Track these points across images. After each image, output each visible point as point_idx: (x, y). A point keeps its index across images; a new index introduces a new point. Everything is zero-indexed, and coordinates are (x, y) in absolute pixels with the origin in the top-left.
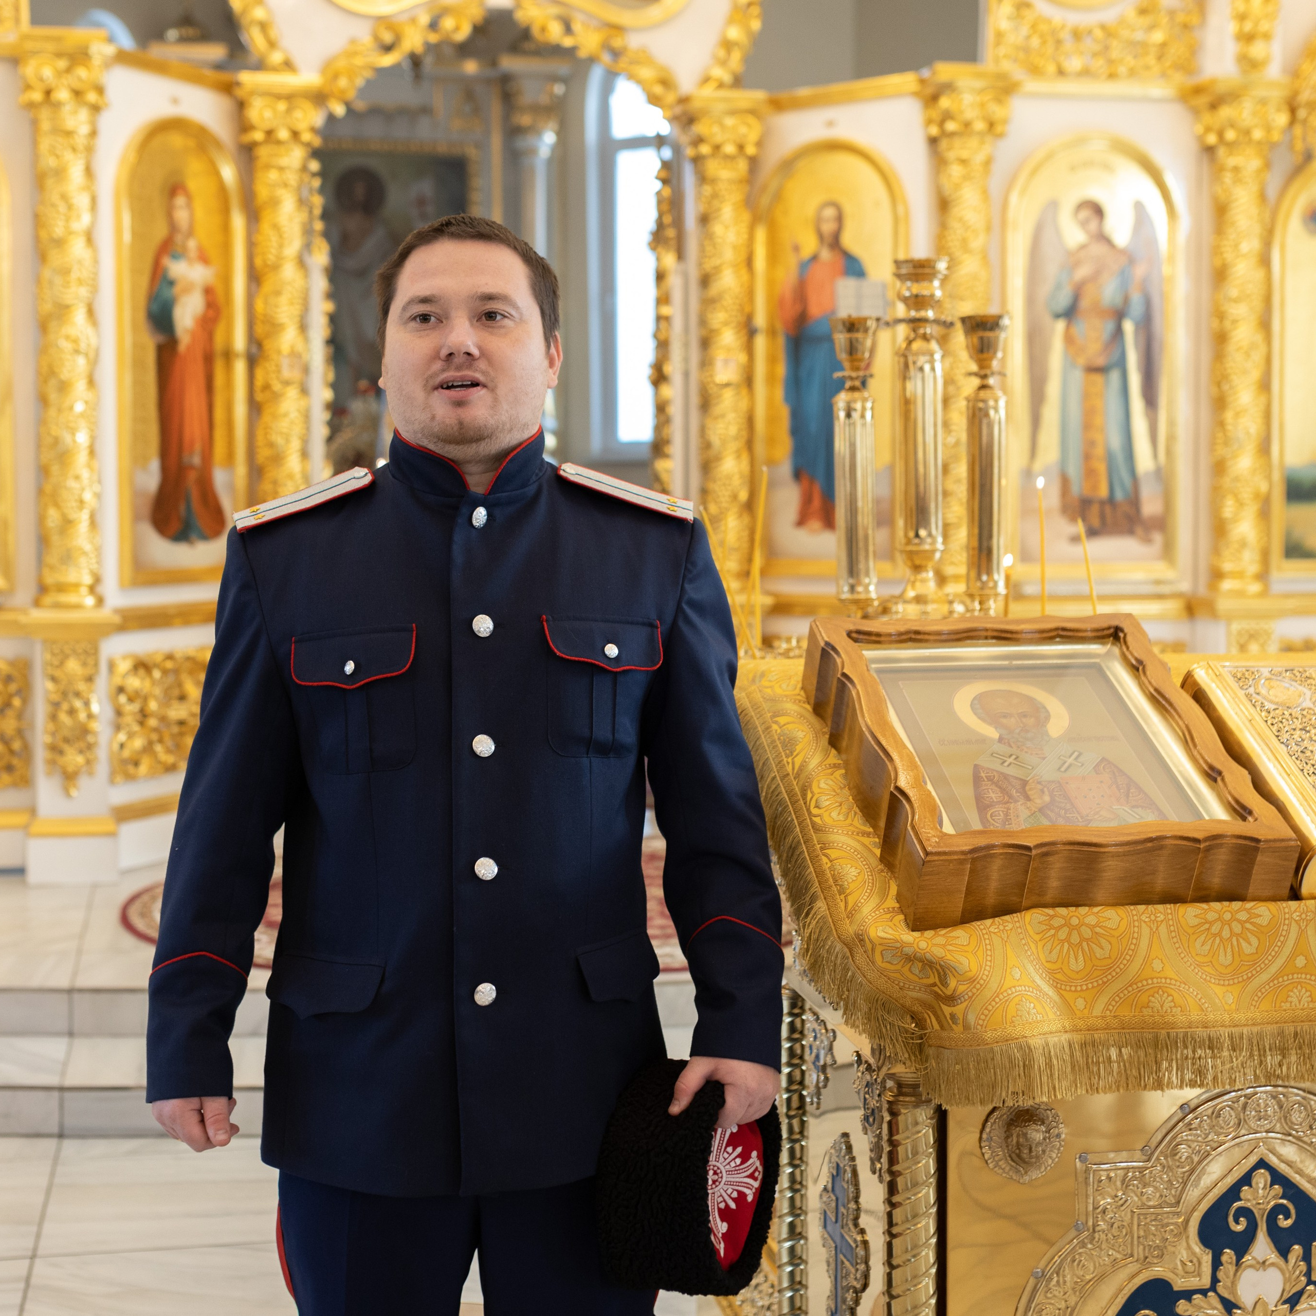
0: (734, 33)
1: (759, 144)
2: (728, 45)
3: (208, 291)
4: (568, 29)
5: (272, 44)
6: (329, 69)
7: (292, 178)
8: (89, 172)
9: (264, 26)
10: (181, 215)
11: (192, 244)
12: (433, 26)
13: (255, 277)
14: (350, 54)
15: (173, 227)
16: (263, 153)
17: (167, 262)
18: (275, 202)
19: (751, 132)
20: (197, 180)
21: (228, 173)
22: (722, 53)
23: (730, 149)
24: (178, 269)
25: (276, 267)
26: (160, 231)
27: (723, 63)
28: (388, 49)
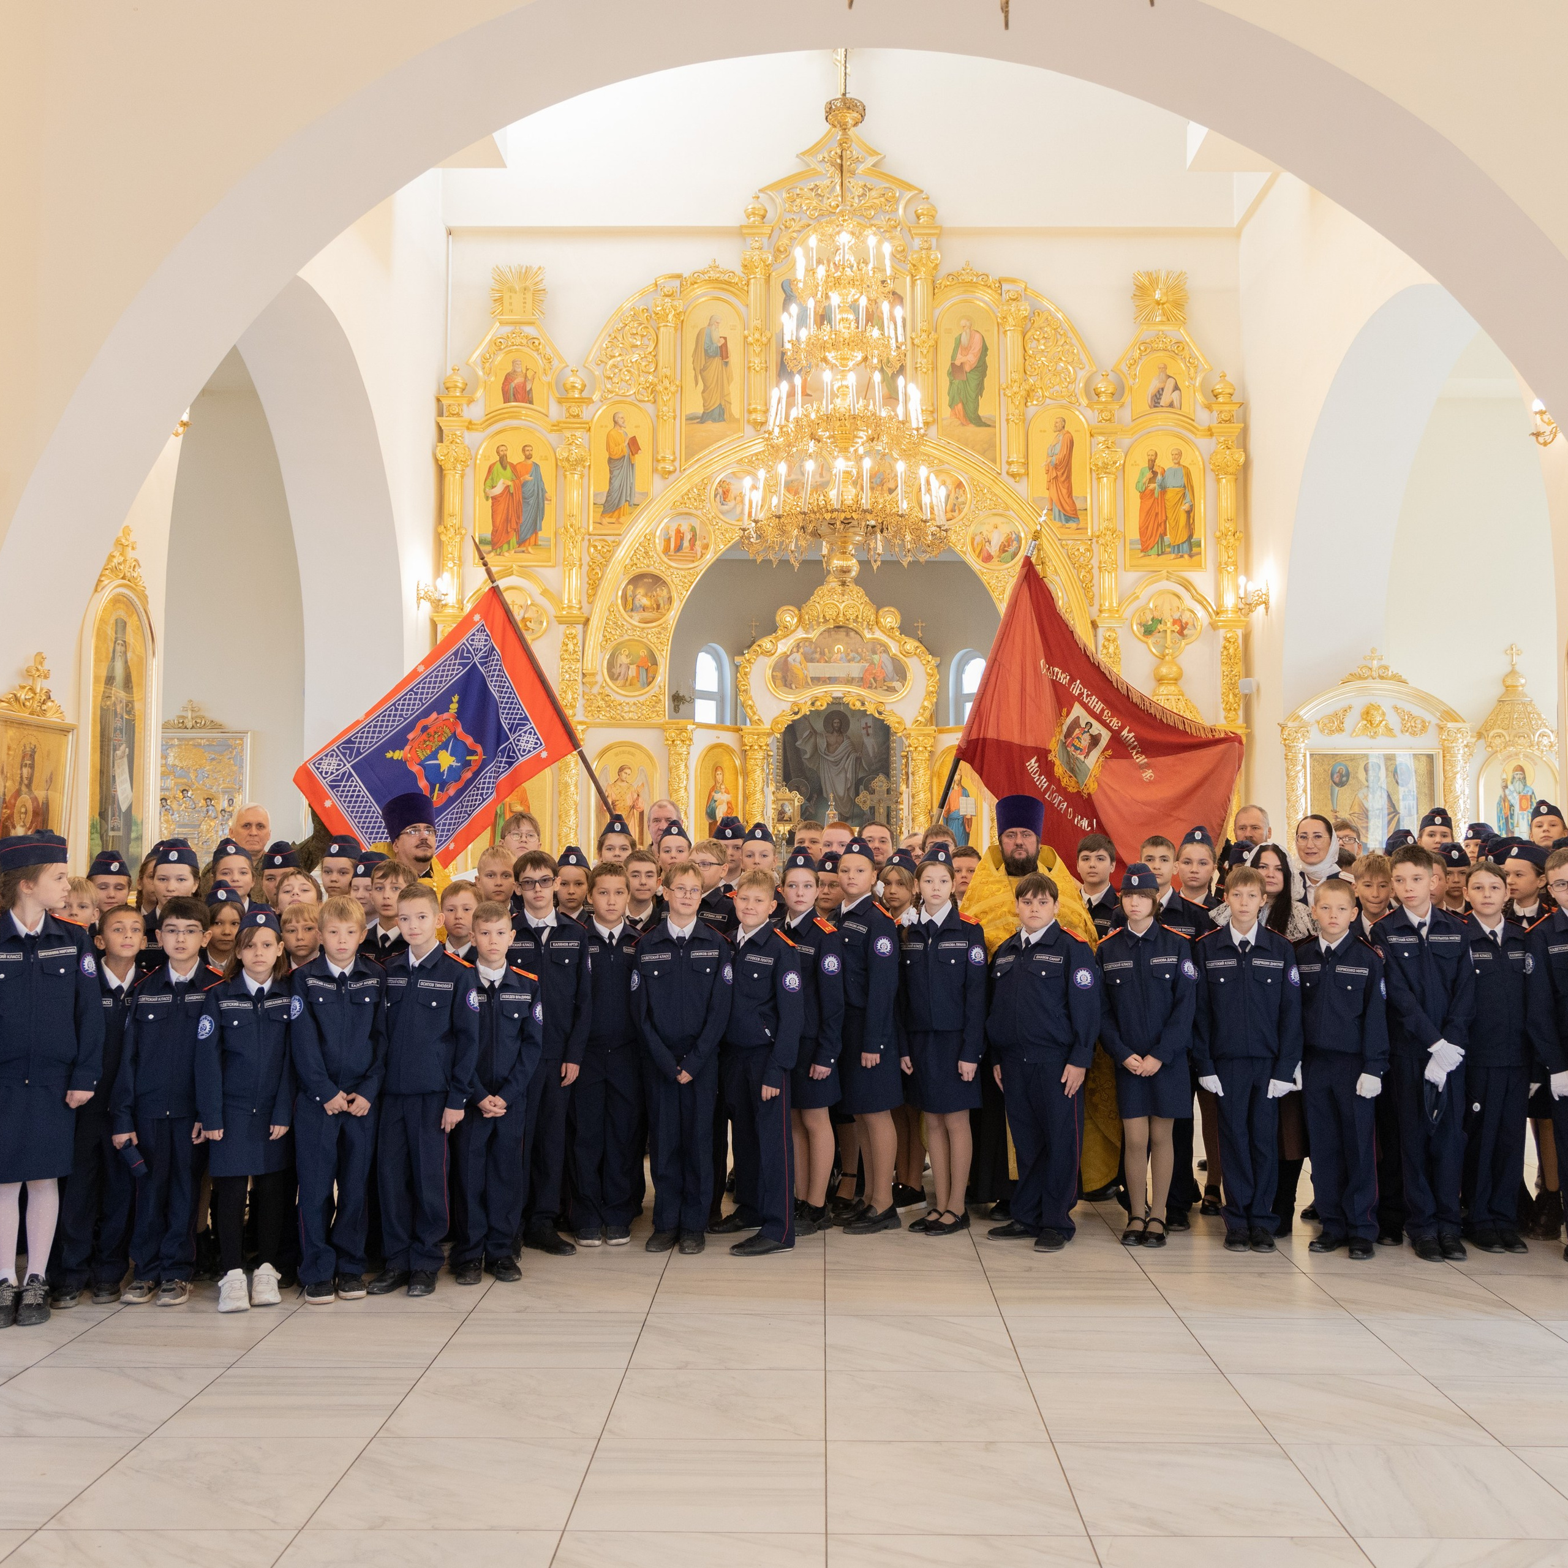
0: (926, 704)
1: (932, 746)
2: (924, 708)
3: (728, 803)
4: (863, 704)
5: (755, 713)
6: (775, 722)
7: (759, 762)
8: (686, 766)
9: (751, 707)
10: (719, 777)
11: (723, 787)
12: (813, 704)
13: (746, 798)
14: (781, 716)
15: (716, 781)
16: (749, 753)
17: (713, 794)
18: (754, 771)
19: (929, 742)
20: (726, 763)
21: (738, 762)
22: (921, 711)
23: (920, 749)
24: (717, 796)
25: (754, 794)
26: (712, 784)
27: (922, 715)
28: (796, 713)
